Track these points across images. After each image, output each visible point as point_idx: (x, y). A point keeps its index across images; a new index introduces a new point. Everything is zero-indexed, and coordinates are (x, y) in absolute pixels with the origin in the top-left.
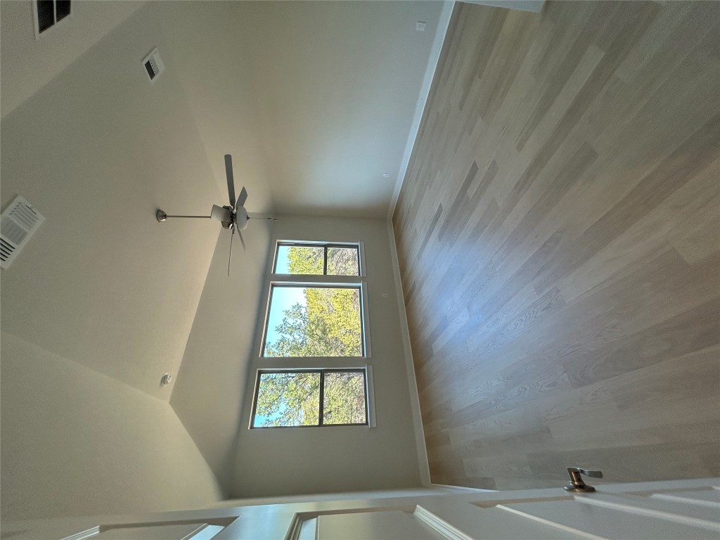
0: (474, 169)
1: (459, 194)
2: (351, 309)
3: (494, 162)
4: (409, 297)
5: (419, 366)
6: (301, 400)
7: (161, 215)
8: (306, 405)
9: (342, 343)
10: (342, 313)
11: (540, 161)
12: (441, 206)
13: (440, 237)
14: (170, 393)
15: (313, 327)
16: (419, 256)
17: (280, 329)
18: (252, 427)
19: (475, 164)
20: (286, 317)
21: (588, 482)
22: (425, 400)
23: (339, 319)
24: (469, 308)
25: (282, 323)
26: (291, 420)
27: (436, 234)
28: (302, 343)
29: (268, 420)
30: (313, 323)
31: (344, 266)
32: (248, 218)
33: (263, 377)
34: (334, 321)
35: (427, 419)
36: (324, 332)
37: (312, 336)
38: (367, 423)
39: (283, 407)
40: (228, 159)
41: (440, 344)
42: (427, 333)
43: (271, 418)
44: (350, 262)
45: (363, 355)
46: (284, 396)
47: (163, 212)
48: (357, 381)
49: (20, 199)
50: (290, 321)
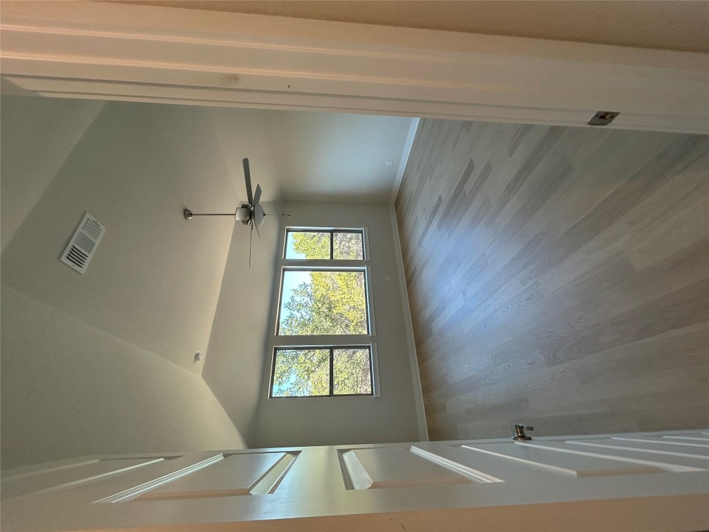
0: (471, 166)
1: (456, 190)
2: (355, 286)
3: (489, 162)
4: (410, 278)
5: (419, 343)
6: (309, 372)
7: (187, 213)
8: (314, 376)
9: (346, 319)
10: (346, 291)
11: (527, 168)
12: (440, 197)
13: (439, 226)
14: (202, 368)
15: (320, 305)
16: (420, 243)
17: (289, 306)
18: (271, 397)
19: (471, 163)
20: (294, 295)
21: (527, 433)
22: (425, 374)
23: (343, 296)
24: (464, 294)
25: (290, 301)
26: (301, 390)
27: (436, 224)
28: (309, 319)
29: (280, 390)
30: (319, 301)
31: (347, 244)
32: (264, 215)
33: (279, 353)
34: (338, 297)
35: (427, 390)
36: (330, 309)
37: (318, 313)
38: (372, 394)
39: (293, 378)
40: (246, 162)
41: (439, 323)
42: (427, 314)
43: (282, 388)
44: (353, 241)
45: (368, 333)
46: (294, 368)
47: (189, 211)
48: (362, 355)
49: (88, 216)
50: (298, 299)
